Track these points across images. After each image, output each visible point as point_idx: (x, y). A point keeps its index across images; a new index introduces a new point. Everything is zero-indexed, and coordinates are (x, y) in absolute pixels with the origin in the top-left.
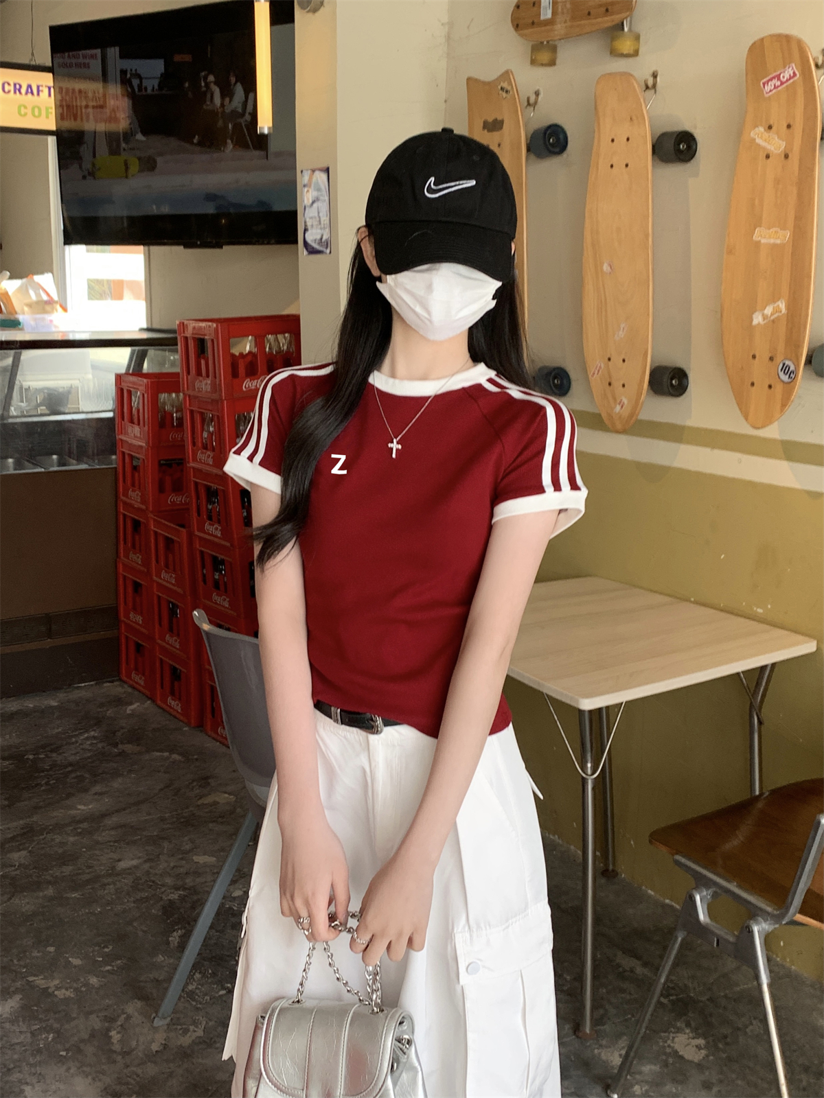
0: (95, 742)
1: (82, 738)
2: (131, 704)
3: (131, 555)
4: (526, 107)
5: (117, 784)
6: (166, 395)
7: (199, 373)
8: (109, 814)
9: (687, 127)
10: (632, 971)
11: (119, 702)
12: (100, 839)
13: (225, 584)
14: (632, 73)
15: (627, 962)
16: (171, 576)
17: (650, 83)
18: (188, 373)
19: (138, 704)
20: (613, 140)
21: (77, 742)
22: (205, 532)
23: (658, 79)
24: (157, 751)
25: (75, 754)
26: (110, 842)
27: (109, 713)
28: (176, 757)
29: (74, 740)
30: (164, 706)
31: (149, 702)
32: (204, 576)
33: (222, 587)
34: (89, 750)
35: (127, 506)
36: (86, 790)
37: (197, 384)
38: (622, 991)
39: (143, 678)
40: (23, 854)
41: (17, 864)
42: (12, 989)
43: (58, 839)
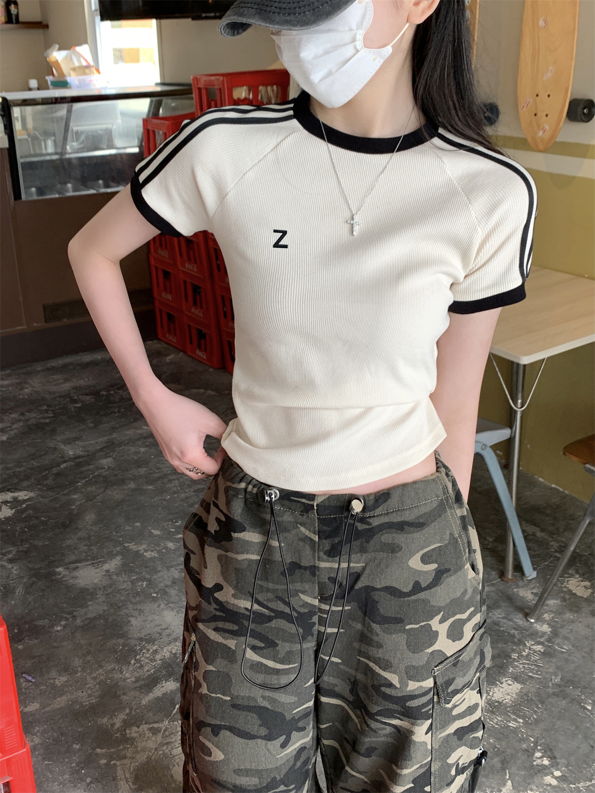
10: (534, 535)
11: (159, 354)
19: (173, 355)
24: (195, 388)
27: (155, 361)
28: (209, 392)
30: (193, 356)
39: (175, 337)
40: (110, 460)
41: (106, 467)
42: (115, 552)
43: (133, 449)
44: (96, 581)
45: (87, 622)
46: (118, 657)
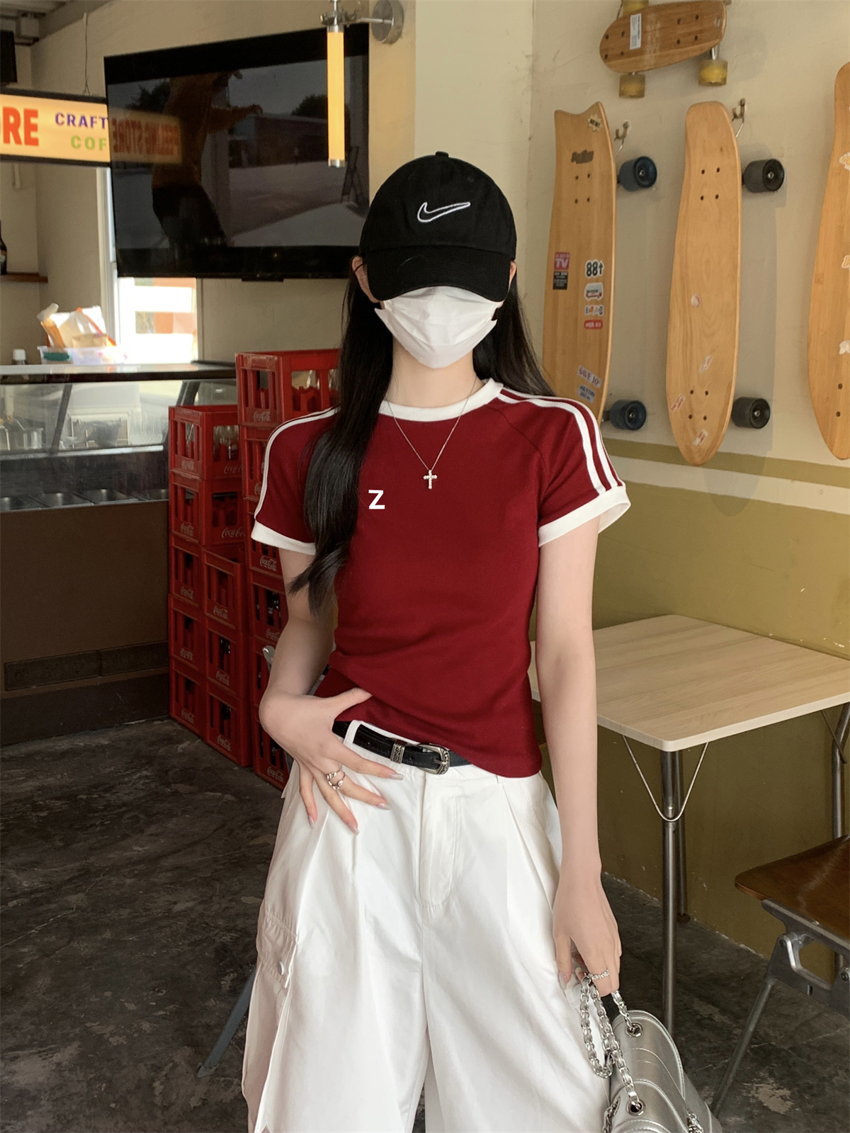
0: (147, 781)
1: (135, 777)
2: (181, 742)
3: (183, 591)
4: (615, 139)
5: (171, 825)
6: (221, 427)
7: (258, 405)
8: (165, 856)
9: (775, 156)
10: (710, 1018)
11: (169, 740)
12: (156, 880)
13: (279, 619)
14: (721, 101)
15: (704, 1009)
16: (223, 612)
17: (738, 113)
18: (247, 405)
19: (188, 742)
20: (703, 172)
21: (130, 781)
22: (260, 567)
23: (746, 106)
24: (212, 791)
25: (129, 794)
26: (167, 884)
27: (162, 751)
28: (228, 797)
29: (127, 779)
30: (215, 745)
31: (199, 741)
32: (257, 611)
33: (276, 623)
34: (142, 789)
35: (180, 540)
36: (142, 831)
37: (256, 415)
38: (702, 1039)
39: (193, 716)
40: (81, 895)
41: (75, 907)
42: (71, 1035)
43: (115, 880)
44: (41, 1079)
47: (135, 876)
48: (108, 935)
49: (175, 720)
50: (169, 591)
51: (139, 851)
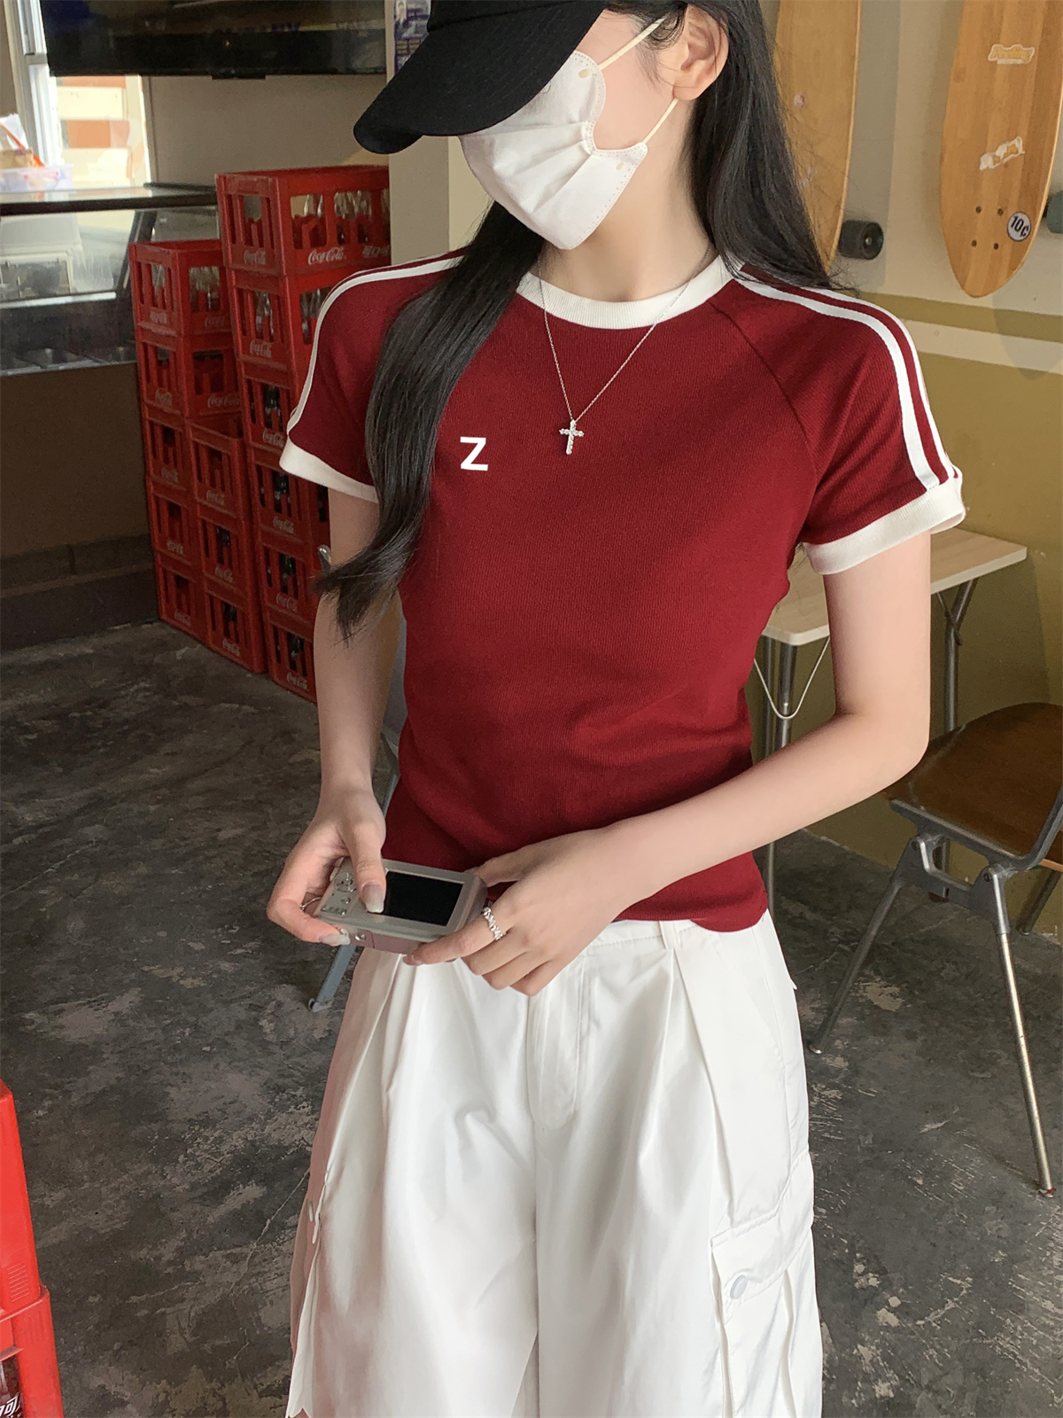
0: (148, 694)
1: (131, 690)
2: (179, 648)
3: (164, 471)
5: (188, 741)
6: (197, 269)
7: (249, 242)
8: (190, 778)
11: (164, 646)
12: (187, 805)
13: (289, 506)
16: (219, 497)
18: (234, 240)
19: (188, 648)
21: (127, 695)
22: (262, 443)
24: (224, 702)
25: (128, 710)
26: (201, 809)
27: (158, 659)
28: (246, 708)
29: (123, 693)
30: (220, 651)
31: (199, 645)
32: (262, 495)
33: (284, 509)
34: (144, 704)
35: (156, 411)
36: (154, 751)
37: (247, 256)
39: (189, 617)
40: (99, 826)
41: (95, 840)
42: (126, 982)
43: (135, 808)
44: (98, 1031)
45: (89, 1101)
46: (153, 1152)
47: (159, 802)
48: (143, 869)
49: (167, 623)
50: (146, 472)
51: (158, 774)
